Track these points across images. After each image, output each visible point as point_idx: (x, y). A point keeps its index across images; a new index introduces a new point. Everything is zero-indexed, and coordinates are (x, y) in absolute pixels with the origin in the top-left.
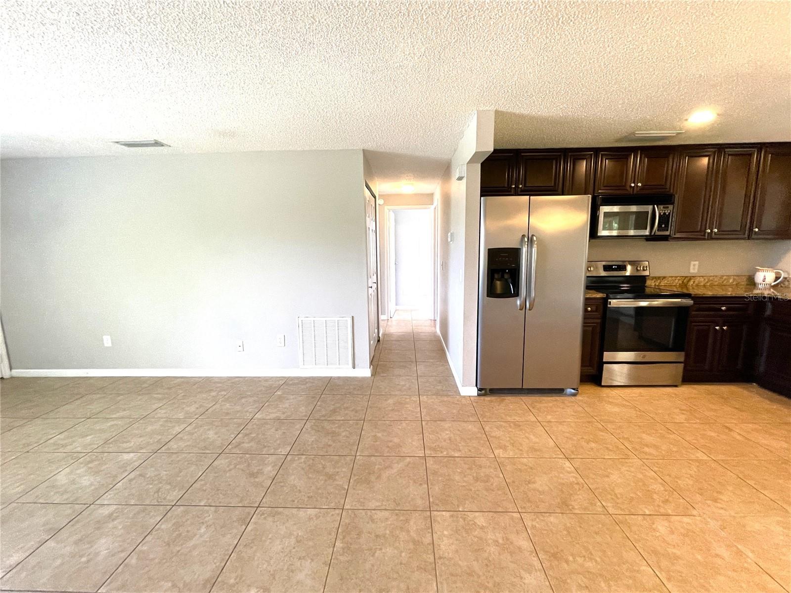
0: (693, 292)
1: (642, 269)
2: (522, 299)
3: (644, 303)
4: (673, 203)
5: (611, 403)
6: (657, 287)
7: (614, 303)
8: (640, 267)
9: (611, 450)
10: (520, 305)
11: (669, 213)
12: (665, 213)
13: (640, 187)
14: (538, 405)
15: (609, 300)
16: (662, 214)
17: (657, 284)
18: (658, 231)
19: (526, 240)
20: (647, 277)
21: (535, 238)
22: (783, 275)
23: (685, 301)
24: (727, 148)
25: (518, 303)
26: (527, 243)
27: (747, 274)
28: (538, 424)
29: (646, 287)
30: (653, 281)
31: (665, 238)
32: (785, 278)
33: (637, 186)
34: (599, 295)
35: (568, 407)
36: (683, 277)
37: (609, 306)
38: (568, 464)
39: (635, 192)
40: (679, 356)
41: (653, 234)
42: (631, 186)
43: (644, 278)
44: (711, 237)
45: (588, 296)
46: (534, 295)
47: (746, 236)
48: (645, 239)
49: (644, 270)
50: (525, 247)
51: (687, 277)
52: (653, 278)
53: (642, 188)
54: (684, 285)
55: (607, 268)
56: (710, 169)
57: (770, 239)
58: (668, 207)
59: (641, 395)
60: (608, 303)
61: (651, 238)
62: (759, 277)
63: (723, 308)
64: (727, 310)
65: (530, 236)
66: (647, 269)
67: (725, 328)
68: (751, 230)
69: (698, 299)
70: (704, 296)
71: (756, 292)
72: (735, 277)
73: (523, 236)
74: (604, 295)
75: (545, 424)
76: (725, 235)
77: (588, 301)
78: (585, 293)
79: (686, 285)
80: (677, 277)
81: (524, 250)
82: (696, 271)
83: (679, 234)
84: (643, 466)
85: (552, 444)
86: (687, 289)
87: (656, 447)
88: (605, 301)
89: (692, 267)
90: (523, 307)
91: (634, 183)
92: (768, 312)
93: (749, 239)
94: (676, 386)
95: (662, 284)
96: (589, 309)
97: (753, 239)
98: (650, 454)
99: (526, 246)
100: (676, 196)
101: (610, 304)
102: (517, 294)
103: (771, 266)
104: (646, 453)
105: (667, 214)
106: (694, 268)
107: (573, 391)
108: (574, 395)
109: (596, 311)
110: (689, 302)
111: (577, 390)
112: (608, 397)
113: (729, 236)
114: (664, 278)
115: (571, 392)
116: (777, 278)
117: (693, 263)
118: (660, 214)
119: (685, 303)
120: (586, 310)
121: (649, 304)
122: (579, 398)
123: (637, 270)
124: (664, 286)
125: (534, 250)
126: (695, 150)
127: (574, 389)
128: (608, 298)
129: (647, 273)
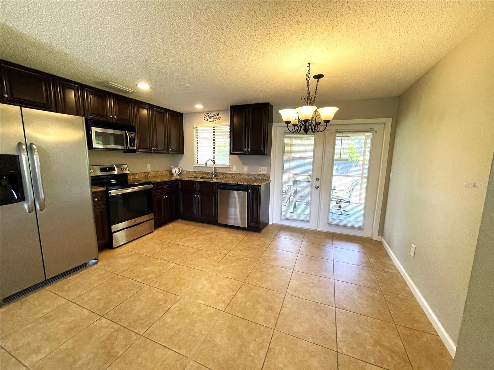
0: (152, 180)
1: (124, 169)
2: (30, 203)
3: (128, 191)
4: (135, 132)
5: (122, 258)
6: (134, 180)
7: (113, 192)
8: (123, 168)
9: (130, 290)
10: (29, 208)
11: (134, 137)
12: (132, 137)
13: (116, 118)
14: (66, 287)
15: (109, 191)
16: (131, 137)
17: (134, 177)
18: (130, 147)
19: (24, 147)
20: (128, 174)
21: (35, 147)
22: (181, 170)
23: (149, 186)
24: (154, 107)
25: (26, 206)
26: (26, 151)
27: (169, 170)
28: (70, 303)
29: (128, 180)
30: (131, 176)
31: (134, 151)
32: (182, 171)
33: (114, 118)
34: (102, 189)
35: (93, 275)
36: (145, 173)
37: (110, 195)
38: (104, 320)
39: (113, 121)
40: (151, 216)
41: (128, 148)
42: (110, 117)
43: (126, 175)
44: (154, 152)
45: (93, 191)
46: (43, 196)
47: (167, 152)
48: (123, 151)
49: (125, 170)
50: (24, 154)
51: (147, 173)
52: (131, 174)
53: (117, 119)
54: (146, 177)
55: (102, 170)
56: (149, 116)
57: (175, 154)
58: (133, 134)
59: (137, 244)
60: (109, 193)
61: (126, 151)
62: (174, 171)
63: (165, 187)
64: (166, 188)
65: (28, 144)
66: (127, 170)
67: (167, 197)
68: (168, 149)
69: (155, 184)
70: (157, 182)
71: (174, 178)
72: (166, 171)
73: (20, 144)
74: (105, 188)
75: (76, 299)
76: (159, 152)
77: (94, 194)
78: (91, 189)
79: (147, 177)
80: (142, 173)
81: (24, 157)
82: (150, 169)
83: (141, 149)
84: (150, 288)
85: (86, 312)
86: (148, 179)
87: (153, 272)
88: (106, 192)
89: (148, 167)
90: (33, 208)
91: (112, 115)
92: (180, 186)
93: (168, 153)
94: (152, 232)
95: (136, 177)
96: (96, 199)
97: (170, 153)
98: (151, 278)
99: (26, 153)
100: (136, 127)
101: (110, 194)
102: (22, 198)
103: (177, 165)
104: (149, 279)
105: (133, 137)
106: (149, 168)
107: (94, 261)
108: (96, 263)
109: (102, 200)
110: (150, 186)
111: (98, 259)
112: (119, 254)
113: (160, 152)
114: (137, 174)
115: (93, 262)
116: (179, 171)
117: (148, 165)
118: (129, 137)
119: (149, 187)
120: (94, 201)
121: (132, 190)
122: (100, 263)
123: (122, 170)
124: (137, 178)
125: (36, 157)
126: (141, 104)
127: (94, 260)
128: (108, 190)
129: (127, 172)
